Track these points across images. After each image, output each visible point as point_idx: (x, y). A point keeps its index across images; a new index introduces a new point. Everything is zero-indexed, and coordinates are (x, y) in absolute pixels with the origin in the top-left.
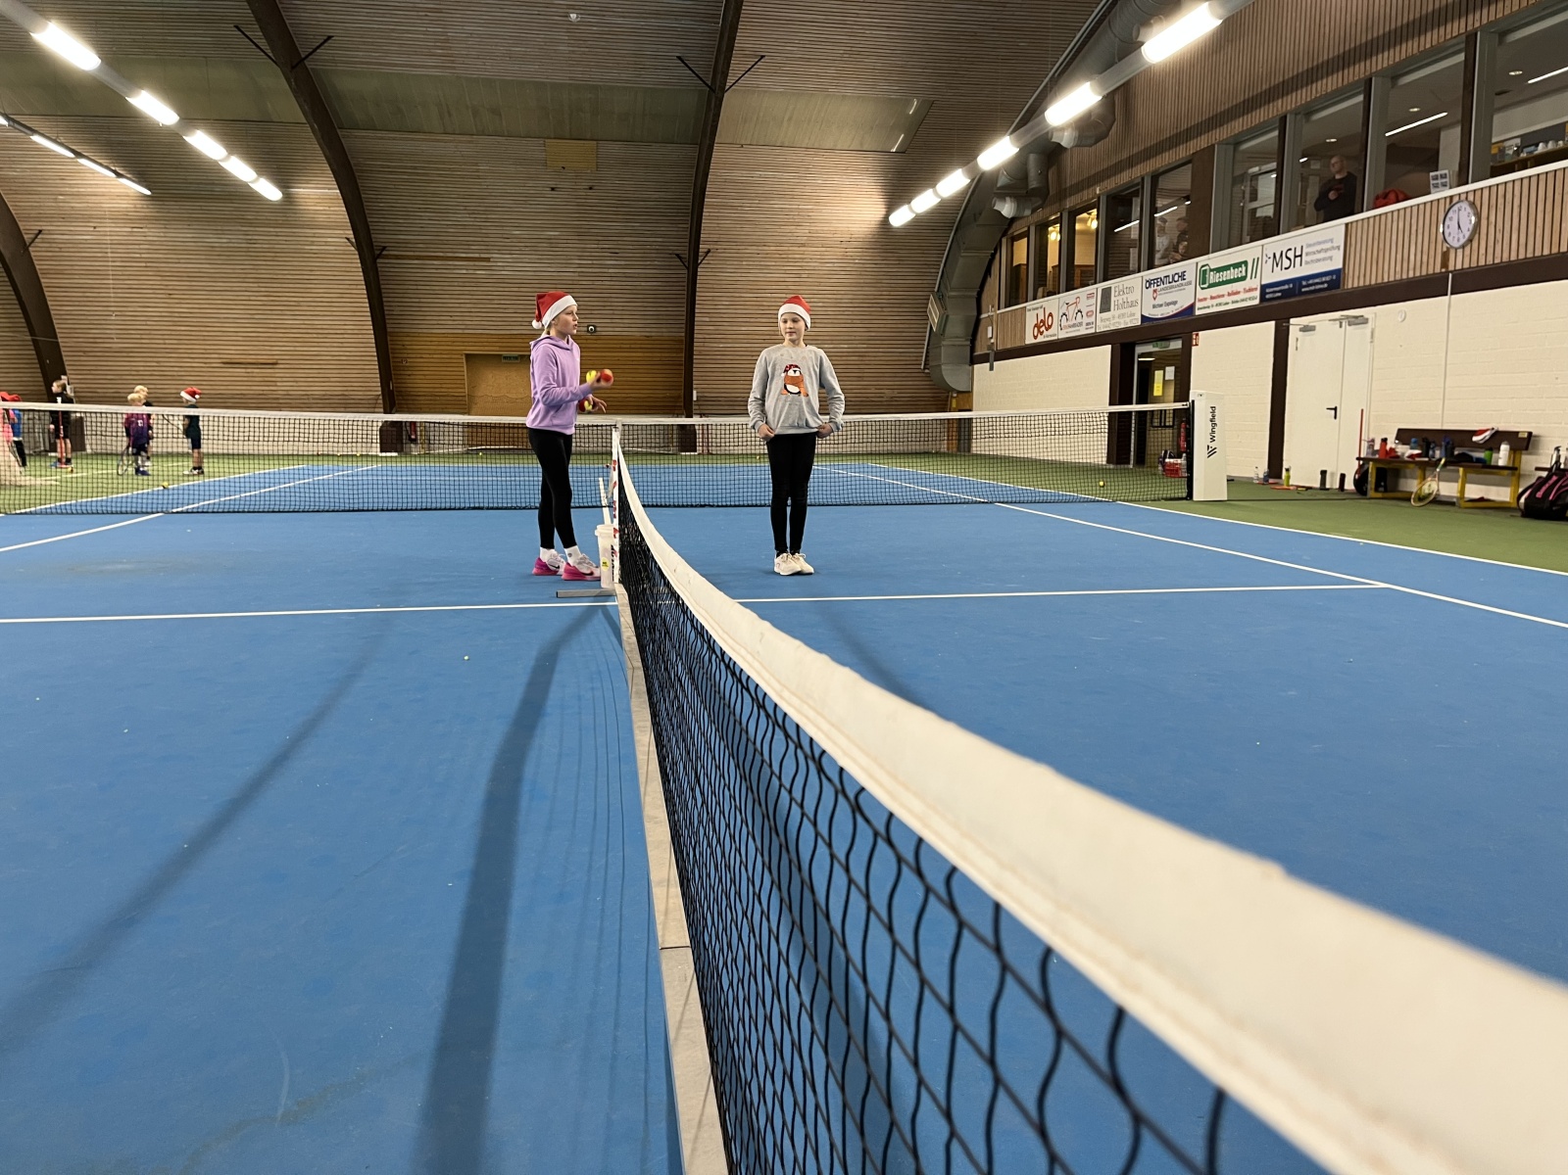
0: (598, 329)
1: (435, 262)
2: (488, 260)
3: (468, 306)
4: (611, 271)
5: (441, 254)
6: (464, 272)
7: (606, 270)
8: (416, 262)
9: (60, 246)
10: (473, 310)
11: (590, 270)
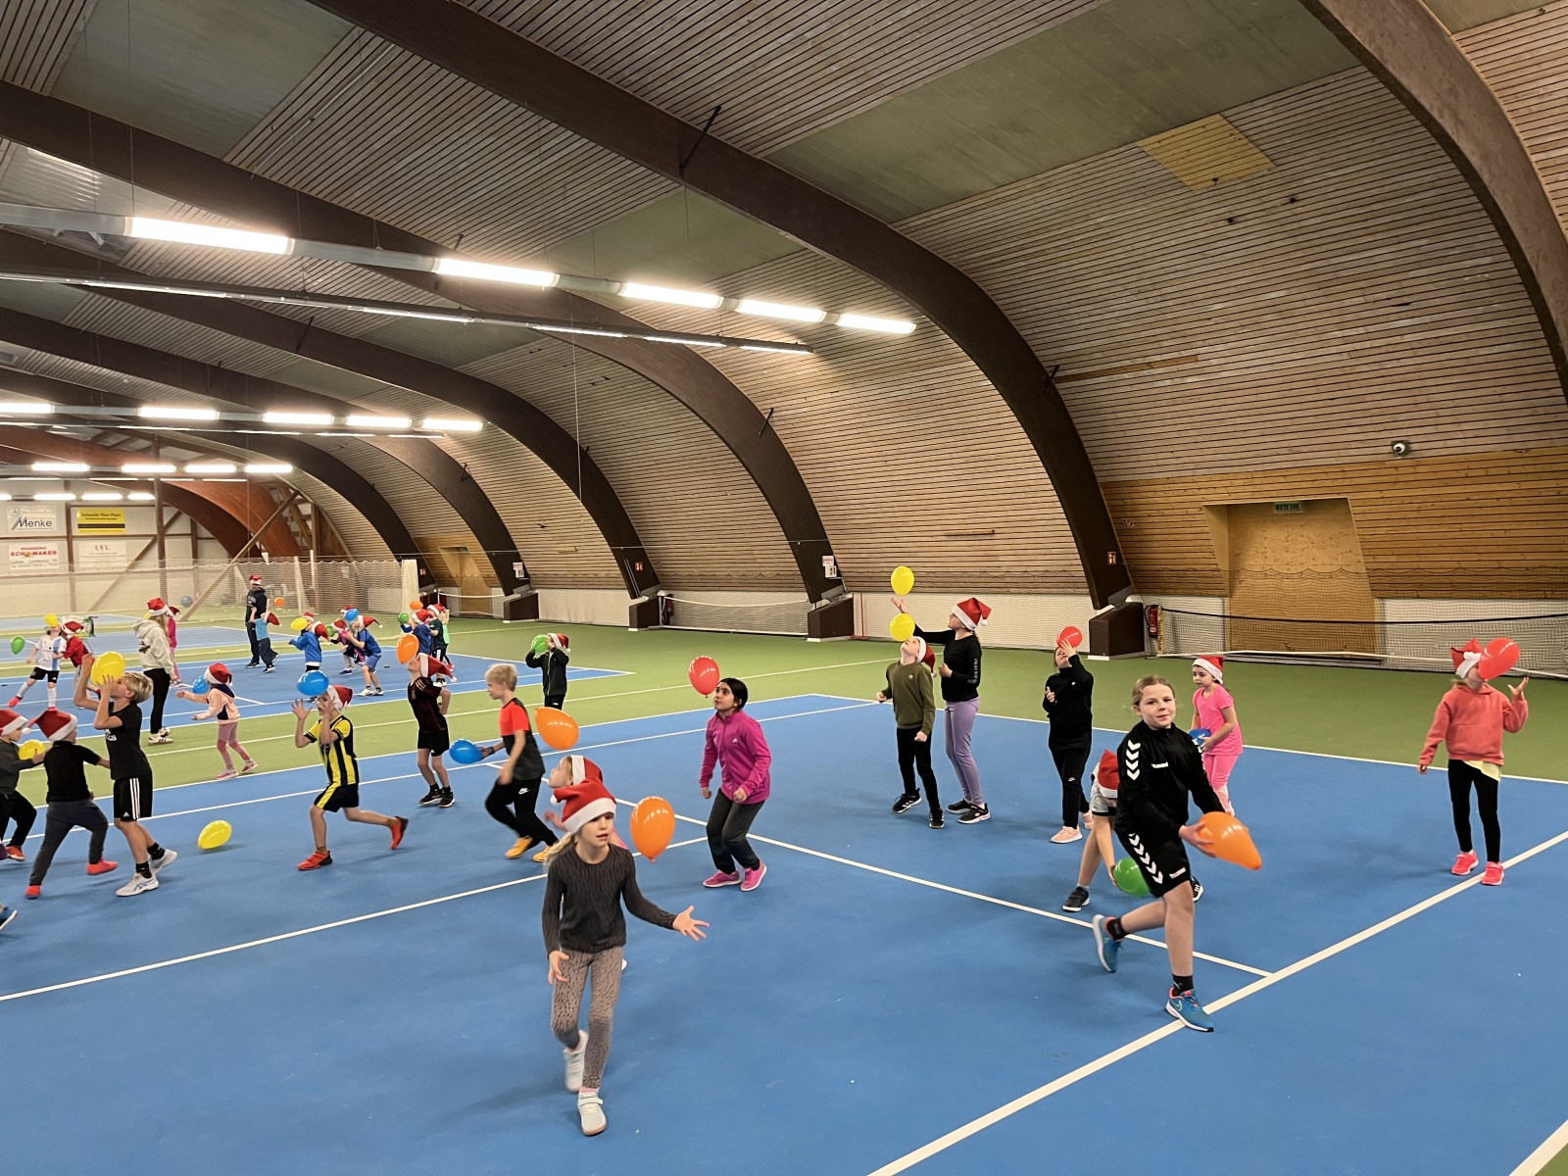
0: (1414, 447)
1: (1126, 376)
2: (1194, 358)
3: (1191, 433)
4: (1407, 338)
5: (1128, 363)
6: (1168, 382)
7: (1398, 339)
8: (1101, 379)
9: (792, 421)
10: (1199, 439)
11: (1368, 344)
